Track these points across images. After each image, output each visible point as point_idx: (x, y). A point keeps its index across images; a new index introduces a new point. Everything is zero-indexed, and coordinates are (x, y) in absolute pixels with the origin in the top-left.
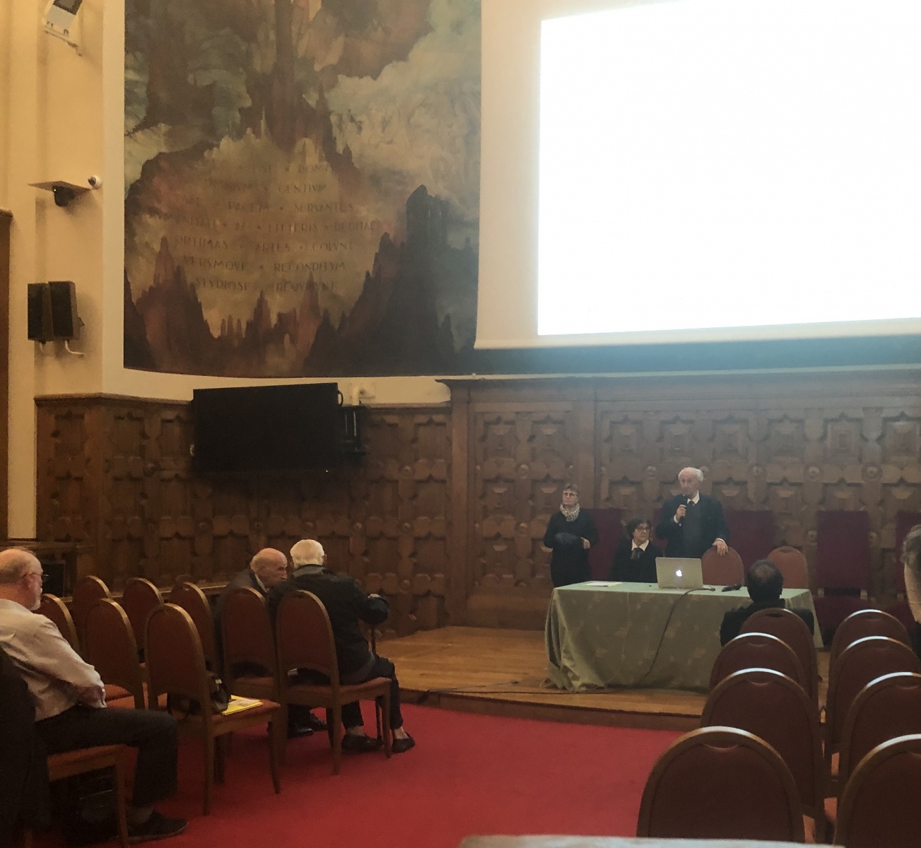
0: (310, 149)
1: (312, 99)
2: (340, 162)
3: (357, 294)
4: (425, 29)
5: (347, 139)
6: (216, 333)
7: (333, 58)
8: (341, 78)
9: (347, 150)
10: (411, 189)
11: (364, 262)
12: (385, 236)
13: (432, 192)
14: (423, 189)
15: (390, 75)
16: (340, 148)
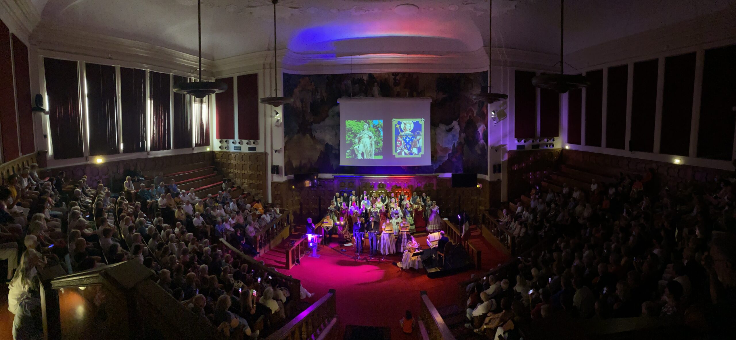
0: (308, 135)
1: (309, 127)
2: (313, 138)
3: (317, 160)
4: (327, 116)
5: (314, 134)
6: (294, 167)
7: (312, 120)
8: (313, 124)
9: (314, 136)
10: (326, 143)
11: (318, 155)
12: (321, 151)
13: (329, 144)
14: (328, 143)
15: (322, 124)
16: (313, 136)
